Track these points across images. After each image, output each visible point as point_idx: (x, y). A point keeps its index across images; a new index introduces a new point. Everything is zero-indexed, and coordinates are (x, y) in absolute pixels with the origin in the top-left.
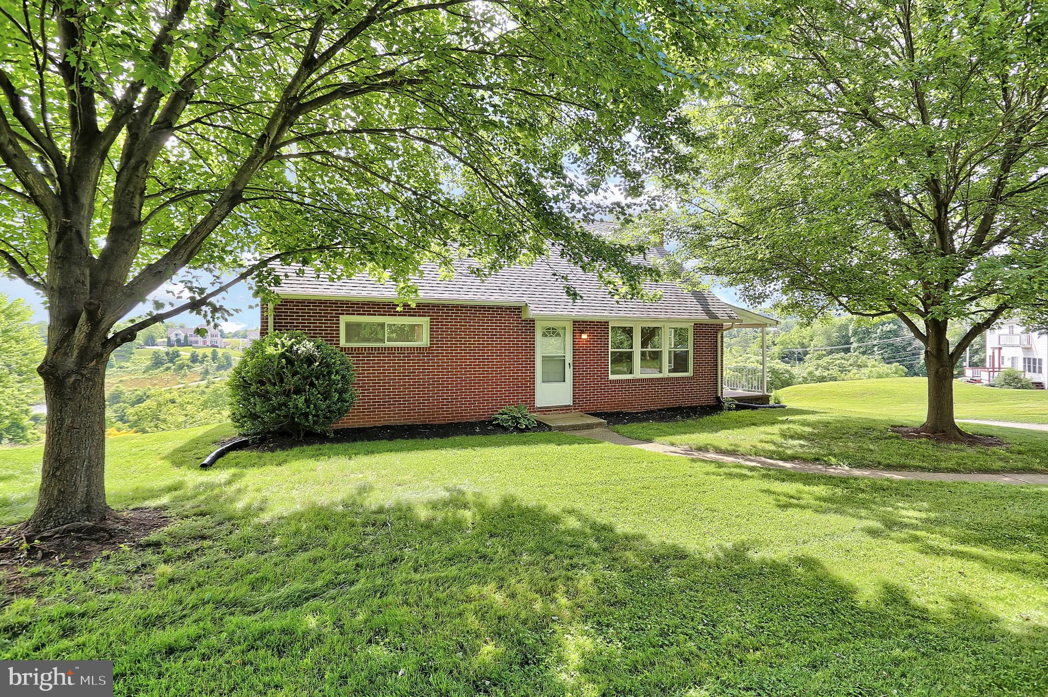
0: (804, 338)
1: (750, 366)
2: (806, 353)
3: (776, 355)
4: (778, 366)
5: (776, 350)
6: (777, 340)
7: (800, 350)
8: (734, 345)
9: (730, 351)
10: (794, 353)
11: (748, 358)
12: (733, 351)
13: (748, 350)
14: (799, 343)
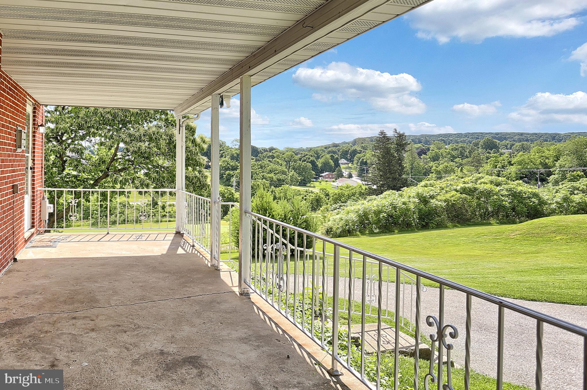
0: (547, 158)
1: (481, 187)
2: (550, 174)
3: (514, 175)
4: (519, 188)
5: (513, 170)
6: (513, 161)
7: (543, 170)
8: (466, 164)
9: (461, 170)
10: (535, 173)
11: (480, 178)
12: (465, 171)
13: (481, 169)
14: (541, 163)
